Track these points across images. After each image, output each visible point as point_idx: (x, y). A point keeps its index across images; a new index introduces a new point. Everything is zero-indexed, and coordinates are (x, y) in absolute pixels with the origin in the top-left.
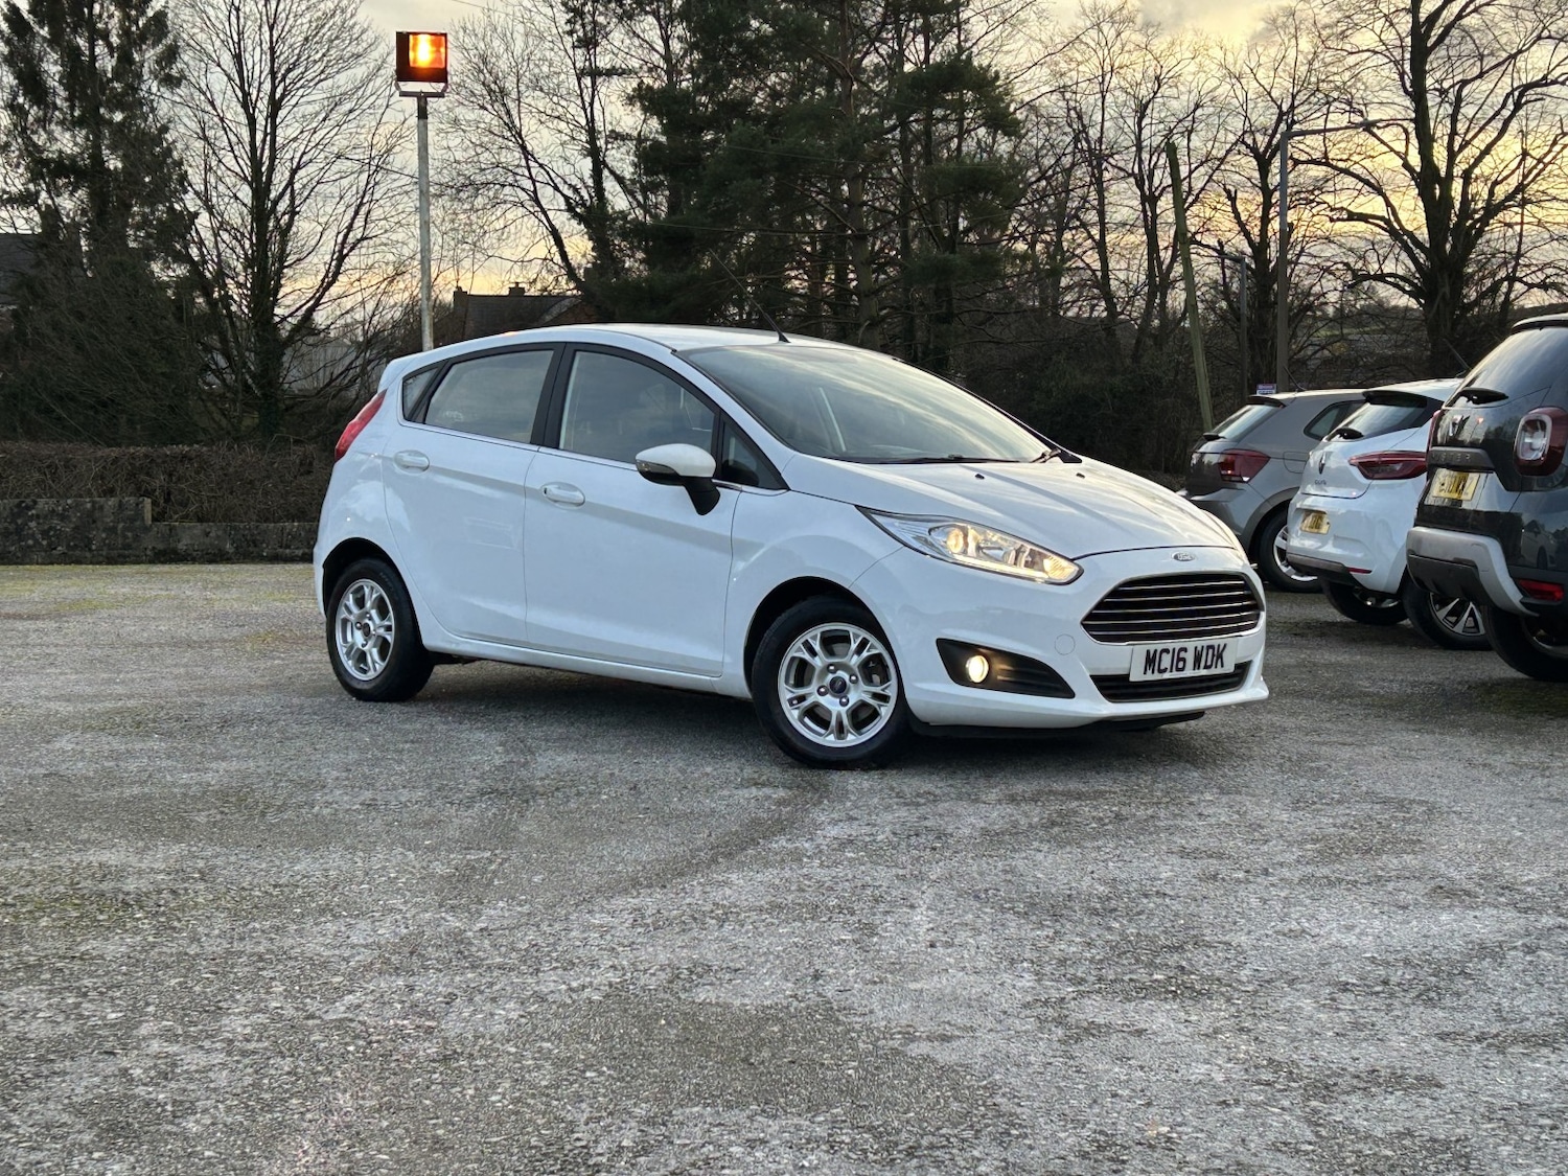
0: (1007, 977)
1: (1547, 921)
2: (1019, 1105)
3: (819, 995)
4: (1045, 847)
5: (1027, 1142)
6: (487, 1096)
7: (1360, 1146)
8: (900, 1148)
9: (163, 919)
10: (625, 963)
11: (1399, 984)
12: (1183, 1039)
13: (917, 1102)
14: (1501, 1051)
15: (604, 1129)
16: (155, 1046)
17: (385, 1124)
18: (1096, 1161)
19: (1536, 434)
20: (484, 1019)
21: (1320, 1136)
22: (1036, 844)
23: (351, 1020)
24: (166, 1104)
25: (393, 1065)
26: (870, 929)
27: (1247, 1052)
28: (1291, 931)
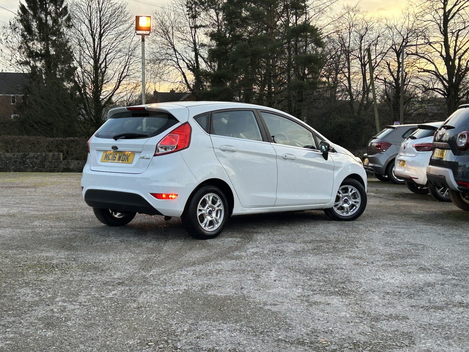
0: (294, 289)
1: (449, 277)
2: (292, 322)
3: (242, 293)
4: (311, 255)
5: (293, 331)
6: (149, 317)
7: (383, 333)
8: (259, 332)
9: (63, 271)
10: (189, 284)
11: (403, 293)
12: (340, 306)
13: (265, 321)
14: (427, 310)
15: (180, 326)
16: (60, 303)
17: (121, 324)
18: (311, 336)
19: (463, 139)
20: (150, 298)
21: (373, 331)
22: (309, 255)
23: (114, 298)
24: (63, 318)
25: (124, 309)
26: (258, 276)
27: (357, 310)
28: (376, 278)
